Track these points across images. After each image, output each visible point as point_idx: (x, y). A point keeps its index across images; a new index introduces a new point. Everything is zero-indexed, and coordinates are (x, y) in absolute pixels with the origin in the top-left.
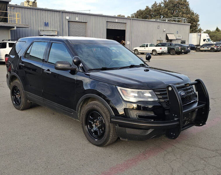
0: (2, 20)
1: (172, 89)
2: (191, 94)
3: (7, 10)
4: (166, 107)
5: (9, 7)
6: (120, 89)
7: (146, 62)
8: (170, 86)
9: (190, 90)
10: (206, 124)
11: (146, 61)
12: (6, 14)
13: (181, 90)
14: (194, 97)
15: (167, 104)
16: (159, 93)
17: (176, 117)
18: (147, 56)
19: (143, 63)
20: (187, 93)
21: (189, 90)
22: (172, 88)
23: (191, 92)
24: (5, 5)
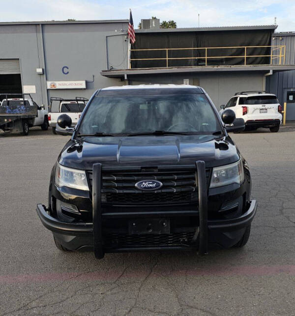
0: (261, 61)
3: (270, 44)
5: (274, 39)
12: (268, 51)
24: (268, 36)
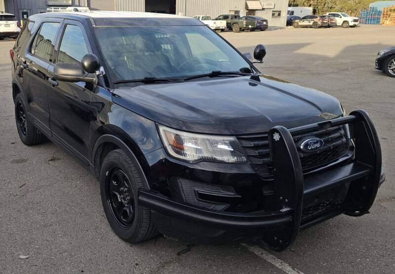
1: (281, 139)
2: (339, 142)
4: (265, 178)
6: (164, 131)
7: (254, 62)
8: (276, 131)
9: (337, 134)
10: (368, 212)
11: (255, 60)
13: (312, 135)
14: (346, 149)
15: (269, 170)
16: (252, 144)
17: (287, 205)
18: (258, 51)
19: (248, 66)
20: (327, 142)
21: (333, 133)
22: (280, 135)
23: (340, 137)
